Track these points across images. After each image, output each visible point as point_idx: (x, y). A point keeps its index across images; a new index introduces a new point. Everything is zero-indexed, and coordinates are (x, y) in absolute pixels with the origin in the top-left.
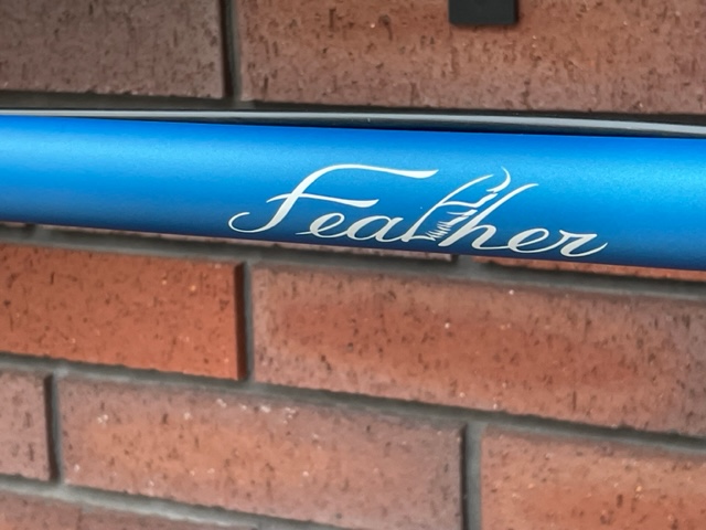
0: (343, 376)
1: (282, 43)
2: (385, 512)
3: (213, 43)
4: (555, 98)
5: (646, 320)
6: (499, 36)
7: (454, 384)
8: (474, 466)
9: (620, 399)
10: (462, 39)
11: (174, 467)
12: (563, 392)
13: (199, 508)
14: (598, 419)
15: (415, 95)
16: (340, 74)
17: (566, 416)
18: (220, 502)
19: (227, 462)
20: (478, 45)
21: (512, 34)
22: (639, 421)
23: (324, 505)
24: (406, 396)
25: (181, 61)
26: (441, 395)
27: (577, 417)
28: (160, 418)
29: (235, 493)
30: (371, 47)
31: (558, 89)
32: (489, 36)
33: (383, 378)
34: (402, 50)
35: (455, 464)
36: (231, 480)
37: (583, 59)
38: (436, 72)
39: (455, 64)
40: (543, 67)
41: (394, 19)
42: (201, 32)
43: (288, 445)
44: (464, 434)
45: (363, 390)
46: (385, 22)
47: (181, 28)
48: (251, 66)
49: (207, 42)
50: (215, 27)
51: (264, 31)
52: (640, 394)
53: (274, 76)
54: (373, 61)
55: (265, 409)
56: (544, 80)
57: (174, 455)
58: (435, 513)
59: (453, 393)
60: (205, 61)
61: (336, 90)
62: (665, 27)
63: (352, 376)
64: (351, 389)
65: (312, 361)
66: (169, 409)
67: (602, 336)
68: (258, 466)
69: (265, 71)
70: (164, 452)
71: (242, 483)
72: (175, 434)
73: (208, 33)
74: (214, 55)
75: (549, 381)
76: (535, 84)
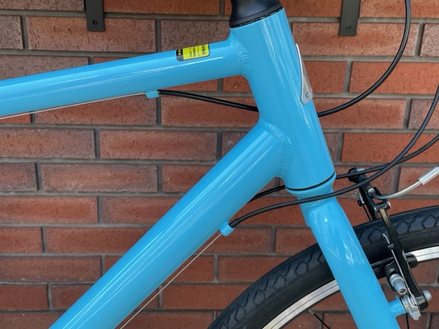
0: (61, 120)
1: (40, 35)
2: (74, 153)
3: (19, 34)
4: (115, 49)
5: (139, 100)
6: (100, 34)
7: (92, 119)
8: (97, 138)
9: (133, 119)
10: (90, 34)
11: (12, 149)
12: (119, 118)
13: (20, 158)
14: (128, 124)
15: (78, 48)
16: (57, 43)
17: (121, 124)
18: (27, 156)
19: (28, 146)
20: (95, 36)
21: (103, 33)
22: (138, 123)
23: (58, 153)
24: (79, 123)
25: (10, 39)
26: (89, 122)
27: (123, 124)
28: (6, 136)
29: (31, 153)
30: (66, 36)
31: (115, 47)
32: (97, 33)
33: (73, 119)
34: (74, 37)
35: (93, 139)
36: (29, 150)
37: (121, 40)
38: (84, 42)
39: (89, 41)
40: (111, 42)
41: (72, 29)
42: (16, 32)
43: (46, 139)
44: (95, 131)
45: (67, 122)
46: (69, 30)
47: (9, 30)
48: (31, 40)
49: (18, 34)
50: (20, 30)
51: (35, 31)
52: (138, 117)
53: (38, 43)
54: (66, 39)
55: (39, 130)
56: (112, 45)
57: (11, 145)
58: (88, 151)
59: (92, 121)
60: (17, 39)
61: (56, 47)
62: (140, 33)
63: (64, 120)
64: (64, 123)
65: (53, 117)
66: (9, 133)
67: (128, 105)
68: (37, 146)
69: (35, 42)
70: (8, 145)
71: (33, 150)
72: (12, 140)
73: (18, 32)
74: (20, 38)
75: (116, 116)
76: (110, 45)
